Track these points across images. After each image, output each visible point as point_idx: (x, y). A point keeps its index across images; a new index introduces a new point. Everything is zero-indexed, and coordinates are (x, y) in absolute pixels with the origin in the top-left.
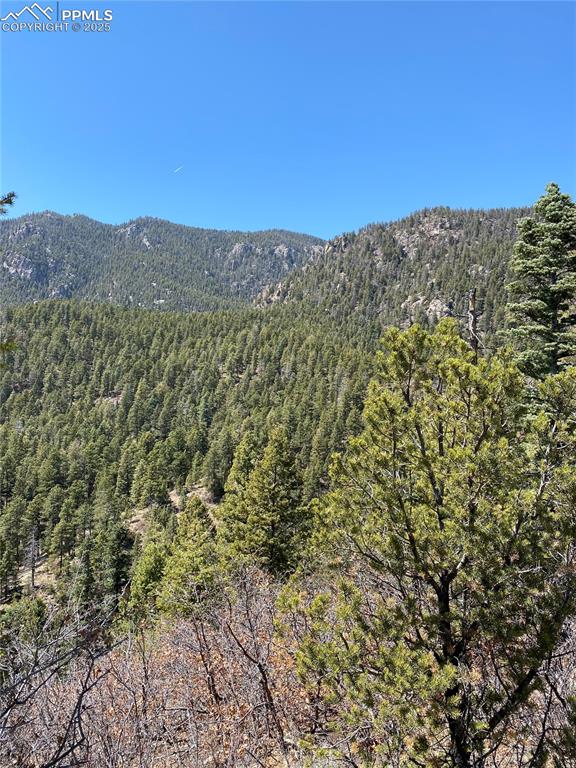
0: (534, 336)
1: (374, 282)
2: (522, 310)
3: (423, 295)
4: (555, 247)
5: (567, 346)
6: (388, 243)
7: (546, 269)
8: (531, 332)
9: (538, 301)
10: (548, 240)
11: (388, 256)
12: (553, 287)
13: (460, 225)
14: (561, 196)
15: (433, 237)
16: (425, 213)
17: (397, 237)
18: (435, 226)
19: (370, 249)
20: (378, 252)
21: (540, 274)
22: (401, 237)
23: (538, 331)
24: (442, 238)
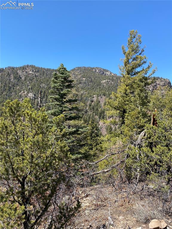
0: (56, 105)
1: (10, 85)
2: (53, 98)
3: (26, 91)
4: (62, 81)
5: (65, 109)
6: (15, 73)
7: (60, 87)
8: (56, 104)
9: (58, 96)
10: (60, 79)
11: (15, 78)
12: (62, 92)
13: (38, 72)
14: (64, 68)
15: (30, 74)
16: (28, 66)
17: (18, 72)
18: (31, 71)
19: (9, 75)
20: (12, 76)
21: (58, 88)
22: (20, 72)
23: (58, 104)
24: (33, 74)
